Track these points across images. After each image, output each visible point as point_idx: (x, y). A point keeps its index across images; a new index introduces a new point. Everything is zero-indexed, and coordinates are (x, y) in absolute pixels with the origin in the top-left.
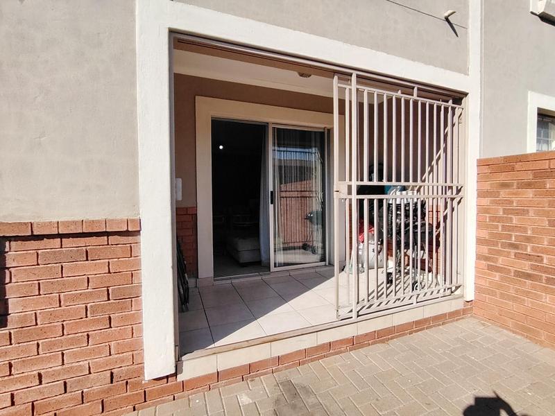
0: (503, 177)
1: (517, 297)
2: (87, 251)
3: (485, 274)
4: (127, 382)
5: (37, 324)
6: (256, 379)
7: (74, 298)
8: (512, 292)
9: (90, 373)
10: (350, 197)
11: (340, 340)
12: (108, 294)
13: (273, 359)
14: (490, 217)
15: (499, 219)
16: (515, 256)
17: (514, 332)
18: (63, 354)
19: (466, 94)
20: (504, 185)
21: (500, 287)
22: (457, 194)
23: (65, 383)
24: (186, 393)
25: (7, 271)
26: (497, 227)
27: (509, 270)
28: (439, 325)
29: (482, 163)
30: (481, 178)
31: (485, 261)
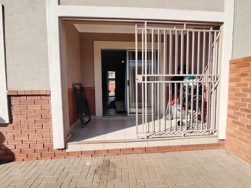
0: (243, 70)
1: (248, 141)
2: (34, 101)
3: (231, 125)
4: (49, 149)
5: (21, 124)
6: (97, 157)
7: (31, 117)
8: (245, 137)
9: (37, 143)
10: (144, 82)
11: (139, 148)
12: (42, 117)
13: (105, 150)
14: (235, 93)
15: (240, 95)
16: (248, 117)
17: (245, 160)
18: (28, 135)
19: (222, 23)
20: (244, 75)
21: (238, 133)
22: (217, 80)
23: (29, 145)
24: (69, 157)
25: (12, 106)
26: (238, 99)
27: (244, 124)
28: (199, 150)
29: (232, 62)
30: (232, 71)
31: (231, 118)
